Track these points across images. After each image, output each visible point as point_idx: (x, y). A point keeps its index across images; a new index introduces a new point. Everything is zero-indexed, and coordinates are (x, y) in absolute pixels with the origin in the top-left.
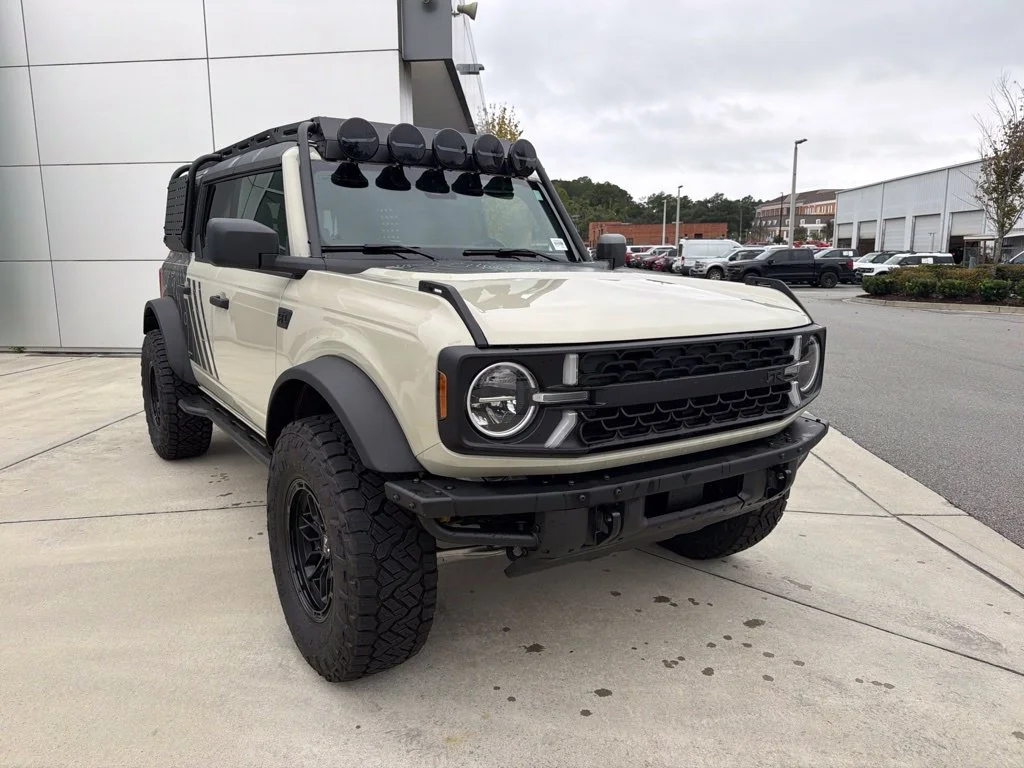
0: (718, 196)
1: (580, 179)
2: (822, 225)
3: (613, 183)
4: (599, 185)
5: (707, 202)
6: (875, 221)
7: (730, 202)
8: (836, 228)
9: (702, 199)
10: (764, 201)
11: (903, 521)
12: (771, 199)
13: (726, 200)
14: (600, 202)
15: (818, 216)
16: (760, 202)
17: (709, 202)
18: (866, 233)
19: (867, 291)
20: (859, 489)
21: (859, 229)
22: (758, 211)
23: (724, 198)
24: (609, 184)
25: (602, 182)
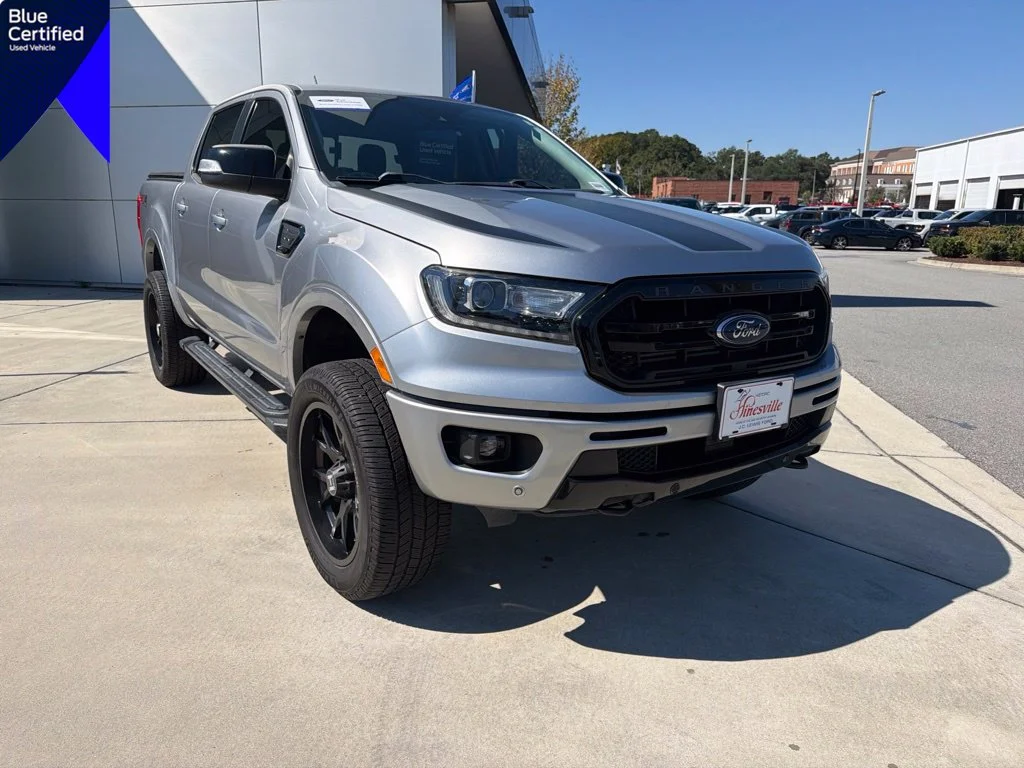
0: (792, 152)
1: (647, 132)
2: (902, 186)
3: (682, 136)
4: (667, 140)
5: (779, 158)
6: (957, 182)
7: (804, 159)
8: (914, 187)
9: (774, 156)
10: (841, 158)
11: (896, 461)
12: (848, 157)
13: (800, 157)
14: (666, 156)
15: (896, 175)
16: (837, 160)
17: (782, 158)
18: (947, 194)
19: (935, 252)
20: (862, 432)
21: (939, 189)
22: (833, 169)
23: (798, 154)
24: (677, 137)
25: (670, 135)
